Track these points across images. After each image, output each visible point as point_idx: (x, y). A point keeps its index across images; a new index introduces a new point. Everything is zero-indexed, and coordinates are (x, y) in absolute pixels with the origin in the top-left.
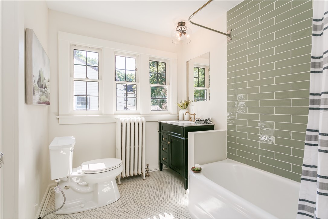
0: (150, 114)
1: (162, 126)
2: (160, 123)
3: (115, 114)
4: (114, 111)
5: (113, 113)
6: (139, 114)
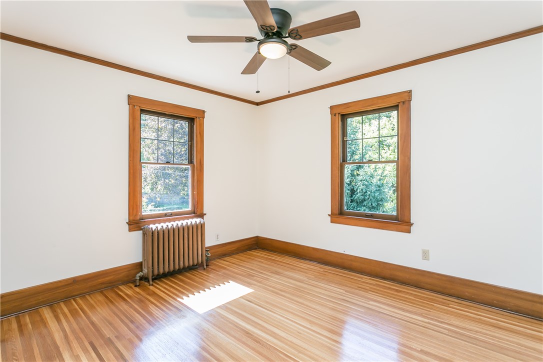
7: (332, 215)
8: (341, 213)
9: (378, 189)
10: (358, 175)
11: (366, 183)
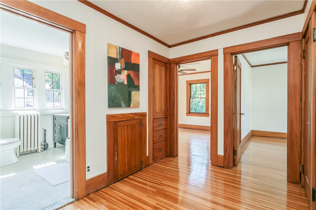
0: (46, 110)
1: (55, 117)
2: (54, 116)
3: (14, 110)
4: (13, 108)
5: (12, 109)
6: (36, 110)
7: (187, 113)
8: (190, 113)
9: (202, 108)
10: (193, 101)
11: (196, 105)
